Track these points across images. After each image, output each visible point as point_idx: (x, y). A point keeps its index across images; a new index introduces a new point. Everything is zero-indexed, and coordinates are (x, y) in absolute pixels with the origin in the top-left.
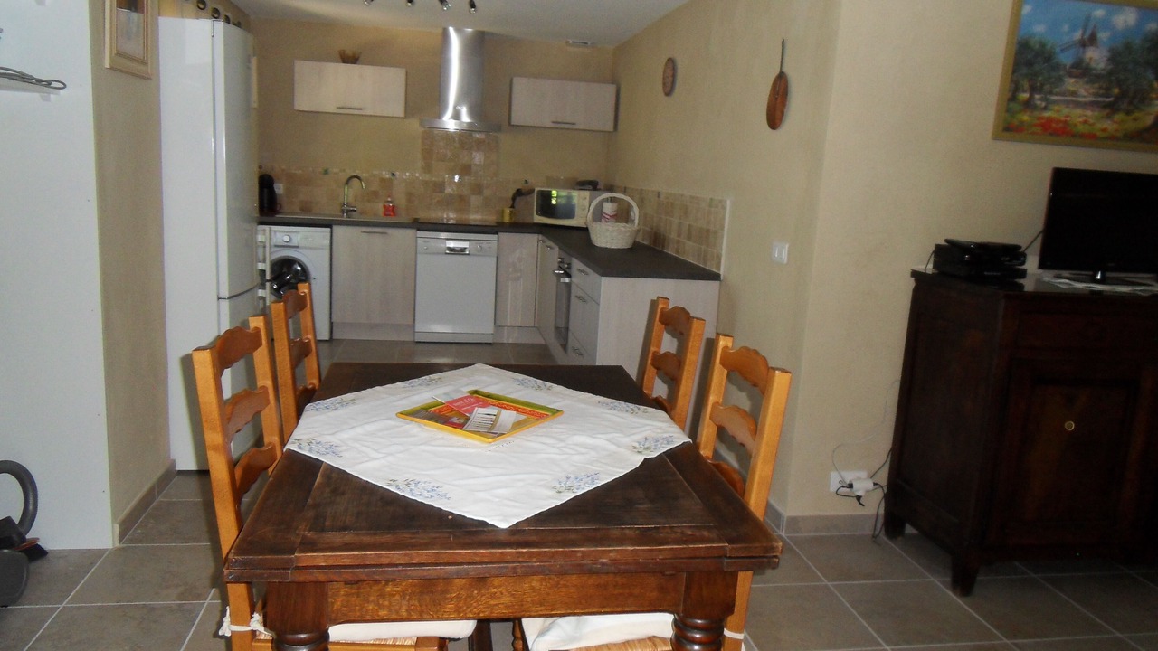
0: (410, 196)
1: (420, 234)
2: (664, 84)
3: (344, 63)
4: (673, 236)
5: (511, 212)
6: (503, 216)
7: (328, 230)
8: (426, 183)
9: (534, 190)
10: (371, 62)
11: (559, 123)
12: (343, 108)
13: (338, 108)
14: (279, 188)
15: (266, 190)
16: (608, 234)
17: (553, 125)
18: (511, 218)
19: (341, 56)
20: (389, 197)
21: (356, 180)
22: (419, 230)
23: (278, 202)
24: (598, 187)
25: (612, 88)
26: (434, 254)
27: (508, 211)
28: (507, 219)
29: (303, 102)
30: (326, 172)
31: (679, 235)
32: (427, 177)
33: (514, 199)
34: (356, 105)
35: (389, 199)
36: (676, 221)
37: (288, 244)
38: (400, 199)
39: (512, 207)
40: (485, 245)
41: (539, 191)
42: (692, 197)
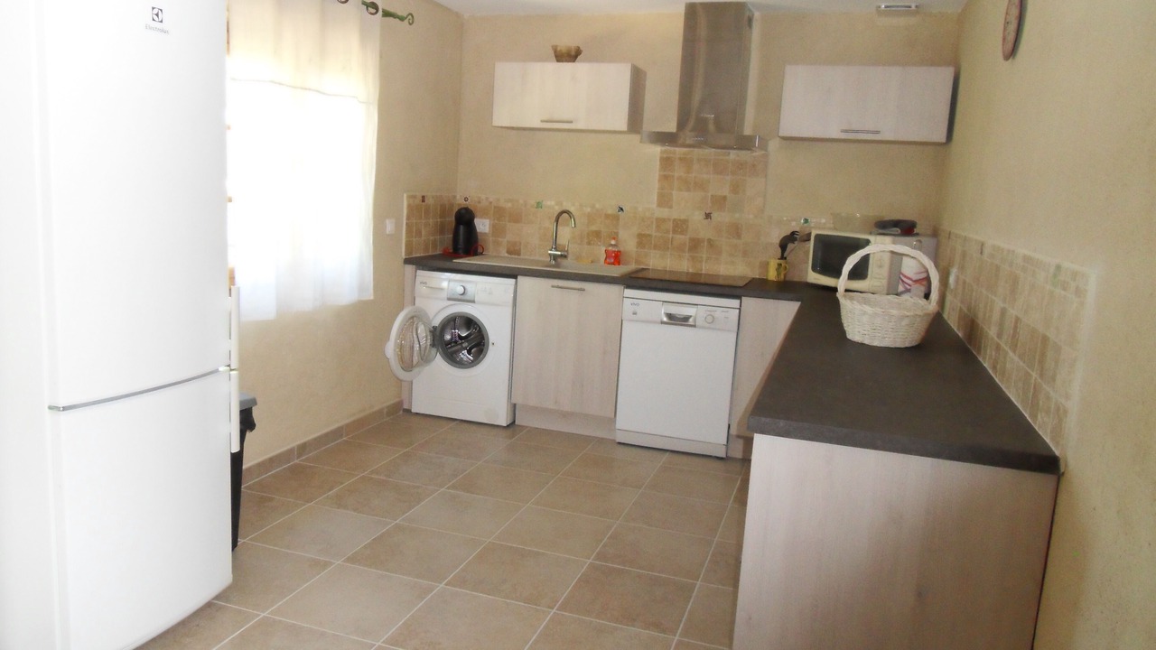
0: (642, 240)
1: (629, 292)
2: (1004, 39)
3: (558, 61)
4: (992, 332)
5: (780, 265)
6: (767, 271)
7: (513, 280)
8: (660, 221)
9: (809, 234)
10: (596, 59)
11: (857, 132)
12: (547, 121)
13: (542, 121)
14: (482, 225)
15: (462, 228)
16: (865, 319)
17: (843, 136)
18: (778, 275)
19: (555, 52)
20: (614, 239)
21: (565, 215)
22: (629, 287)
23: (480, 243)
24: (916, 231)
25: (948, 73)
26: (643, 321)
27: (773, 264)
28: (772, 275)
29: (503, 116)
30: (539, 205)
31: (1000, 335)
32: (664, 213)
33: (783, 246)
34: (565, 117)
35: (613, 242)
36: (999, 304)
37: (462, 297)
38: (629, 244)
39: (783, 258)
40: (719, 313)
41: (817, 236)
42: (1027, 259)
